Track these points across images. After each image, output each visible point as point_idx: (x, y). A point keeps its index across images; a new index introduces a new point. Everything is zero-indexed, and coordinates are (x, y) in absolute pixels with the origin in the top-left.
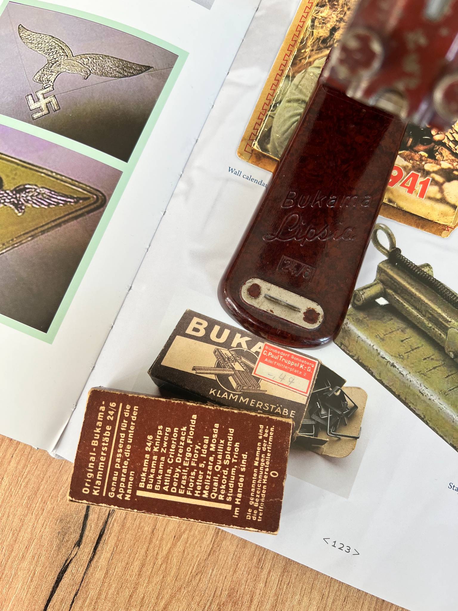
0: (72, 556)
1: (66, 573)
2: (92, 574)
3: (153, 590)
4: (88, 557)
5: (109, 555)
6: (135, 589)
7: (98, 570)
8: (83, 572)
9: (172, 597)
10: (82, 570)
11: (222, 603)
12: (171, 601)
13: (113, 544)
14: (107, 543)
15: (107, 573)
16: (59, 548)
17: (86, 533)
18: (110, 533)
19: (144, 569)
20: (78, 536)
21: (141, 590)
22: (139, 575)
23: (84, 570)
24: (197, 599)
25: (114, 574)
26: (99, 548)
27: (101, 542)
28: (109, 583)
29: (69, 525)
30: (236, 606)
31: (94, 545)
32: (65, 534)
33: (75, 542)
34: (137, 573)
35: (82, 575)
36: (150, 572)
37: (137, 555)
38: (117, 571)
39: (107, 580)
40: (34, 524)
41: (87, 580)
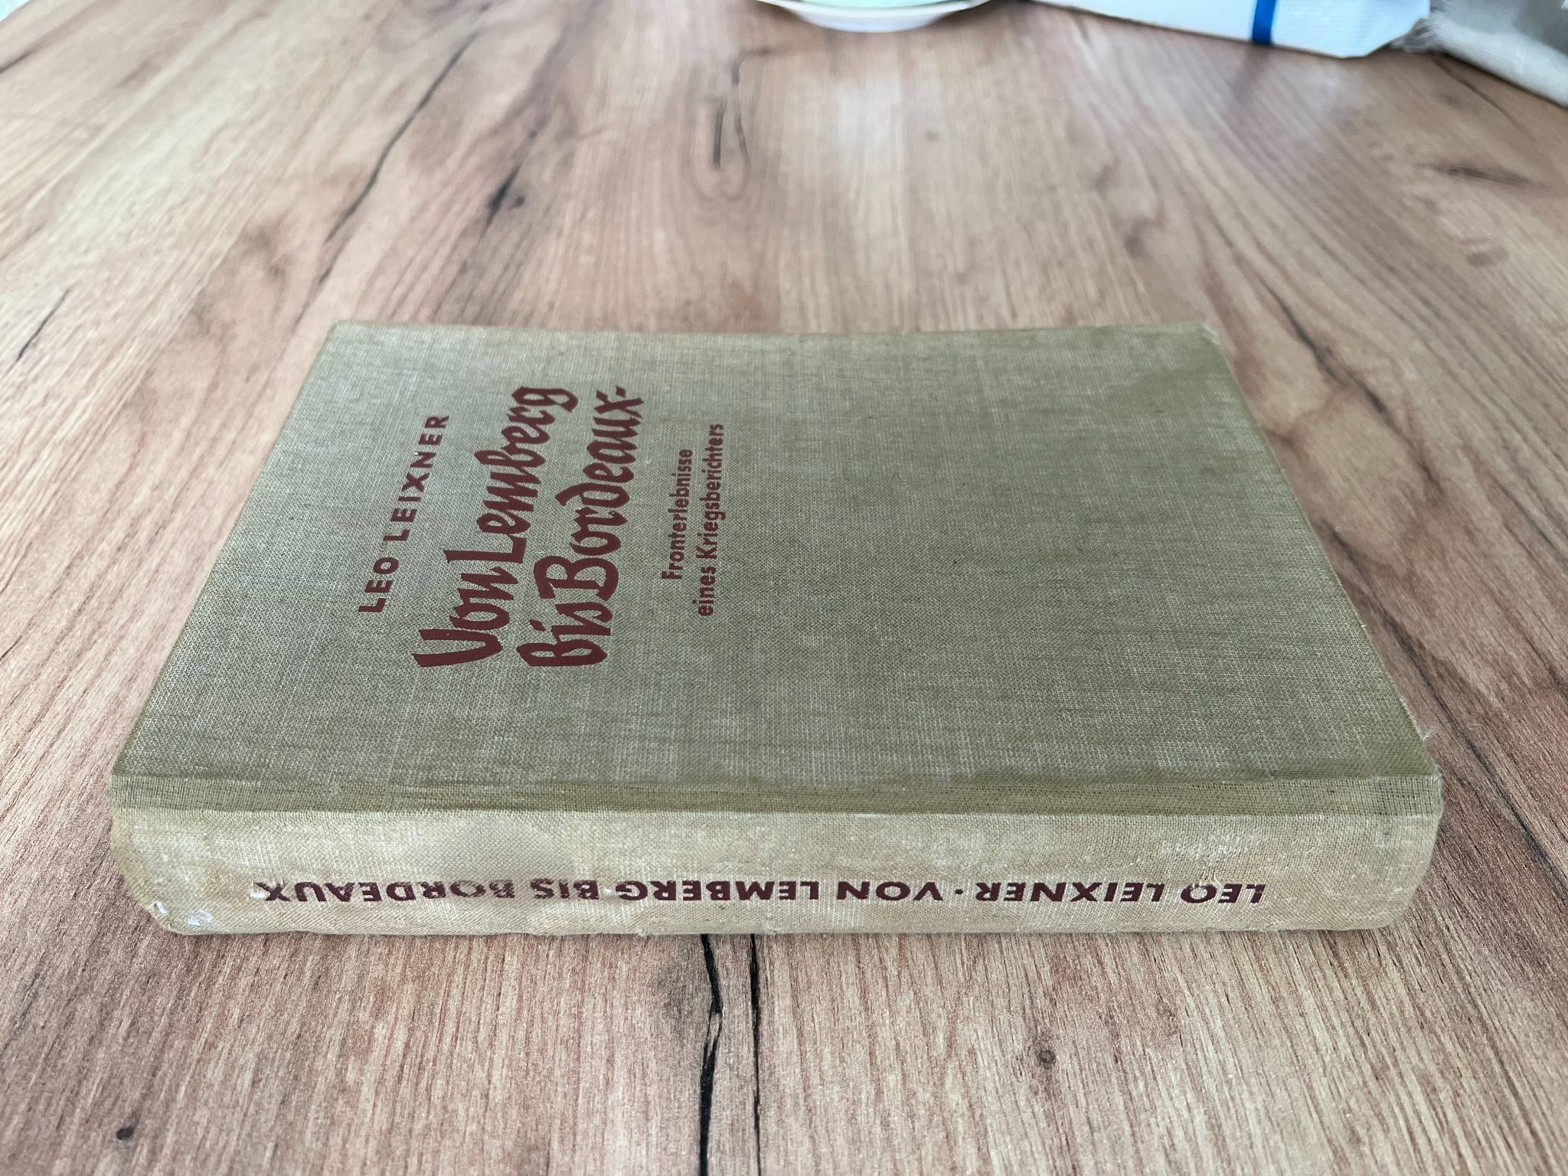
0: (714, 1034)
1: (716, 1071)
2: (771, 1049)
3: (909, 1025)
4: (747, 1023)
5: (788, 1001)
6: (872, 1036)
7: (781, 1036)
8: (752, 1054)
9: (952, 1020)
10: (747, 1052)
11: (1051, 989)
12: (954, 1029)
13: (787, 979)
14: (773, 983)
15: (800, 1034)
16: (680, 1034)
17: (723, 982)
18: (772, 963)
19: (871, 996)
20: (708, 995)
21: (885, 1034)
22: (867, 1009)
23: (752, 1049)
24: (1000, 1002)
25: (817, 1029)
26: (763, 998)
27: (761, 985)
28: (816, 1050)
29: (680, 985)
30: (1080, 983)
31: (749, 996)
32: (680, 1002)
33: (707, 1008)
34: (861, 1008)
35: (752, 1058)
36: (884, 996)
37: (843, 978)
38: (820, 1023)
39: (808, 1047)
40: (605, 1012)
41: (767, 1065)
